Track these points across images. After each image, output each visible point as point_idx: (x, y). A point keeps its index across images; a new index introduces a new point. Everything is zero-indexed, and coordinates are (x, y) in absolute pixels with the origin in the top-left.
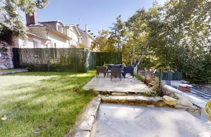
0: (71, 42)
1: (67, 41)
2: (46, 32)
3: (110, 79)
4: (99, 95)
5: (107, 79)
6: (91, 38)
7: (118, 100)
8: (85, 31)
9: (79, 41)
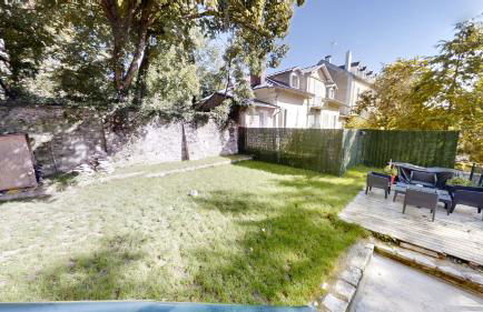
0: (311, 101)
1: (306, 101)
2: (275, 95)
3: (400, 205)
4: (372, 239)
5: (392, 205)
6: (359, 80)
7: (414, 262)
8: (343, 67)
9: (327, 96)
